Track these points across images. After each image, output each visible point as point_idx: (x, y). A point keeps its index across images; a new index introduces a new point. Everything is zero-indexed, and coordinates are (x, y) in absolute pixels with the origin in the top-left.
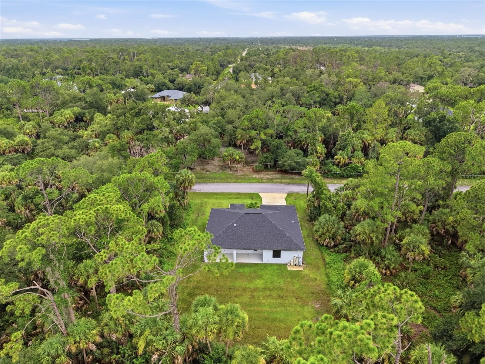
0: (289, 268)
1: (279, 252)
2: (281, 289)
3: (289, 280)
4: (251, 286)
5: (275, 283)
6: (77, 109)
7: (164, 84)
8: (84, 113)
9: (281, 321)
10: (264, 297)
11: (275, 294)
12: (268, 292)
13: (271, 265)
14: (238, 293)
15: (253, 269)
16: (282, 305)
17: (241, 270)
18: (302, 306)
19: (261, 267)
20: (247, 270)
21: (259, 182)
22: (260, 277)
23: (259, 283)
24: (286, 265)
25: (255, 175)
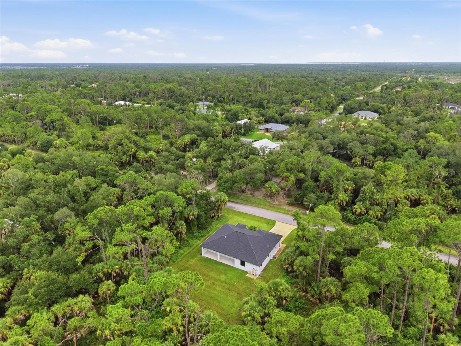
0: (247, 275)
1: (244, 262)
2: (233, 285)
3: (242, 282)
4: (217, 277)
5: (232, 281)
6: (194, 136)
7: (273, 117)
8: (197, 139)
9: (218, 302)
10: (219, 286)
11: (227, 286)
12: (224, 284)
13: (239, 269)
14: (207, 278)
15: (226, 268)
16: (226, 294)
17: (218, 267)
18: (237, 299)
19: (231, 269)
20: (222, 267)
21: (285, 213)
22: (226, 274)
23: (223, 277)
24: (247, 272)
25: (287, 207)
